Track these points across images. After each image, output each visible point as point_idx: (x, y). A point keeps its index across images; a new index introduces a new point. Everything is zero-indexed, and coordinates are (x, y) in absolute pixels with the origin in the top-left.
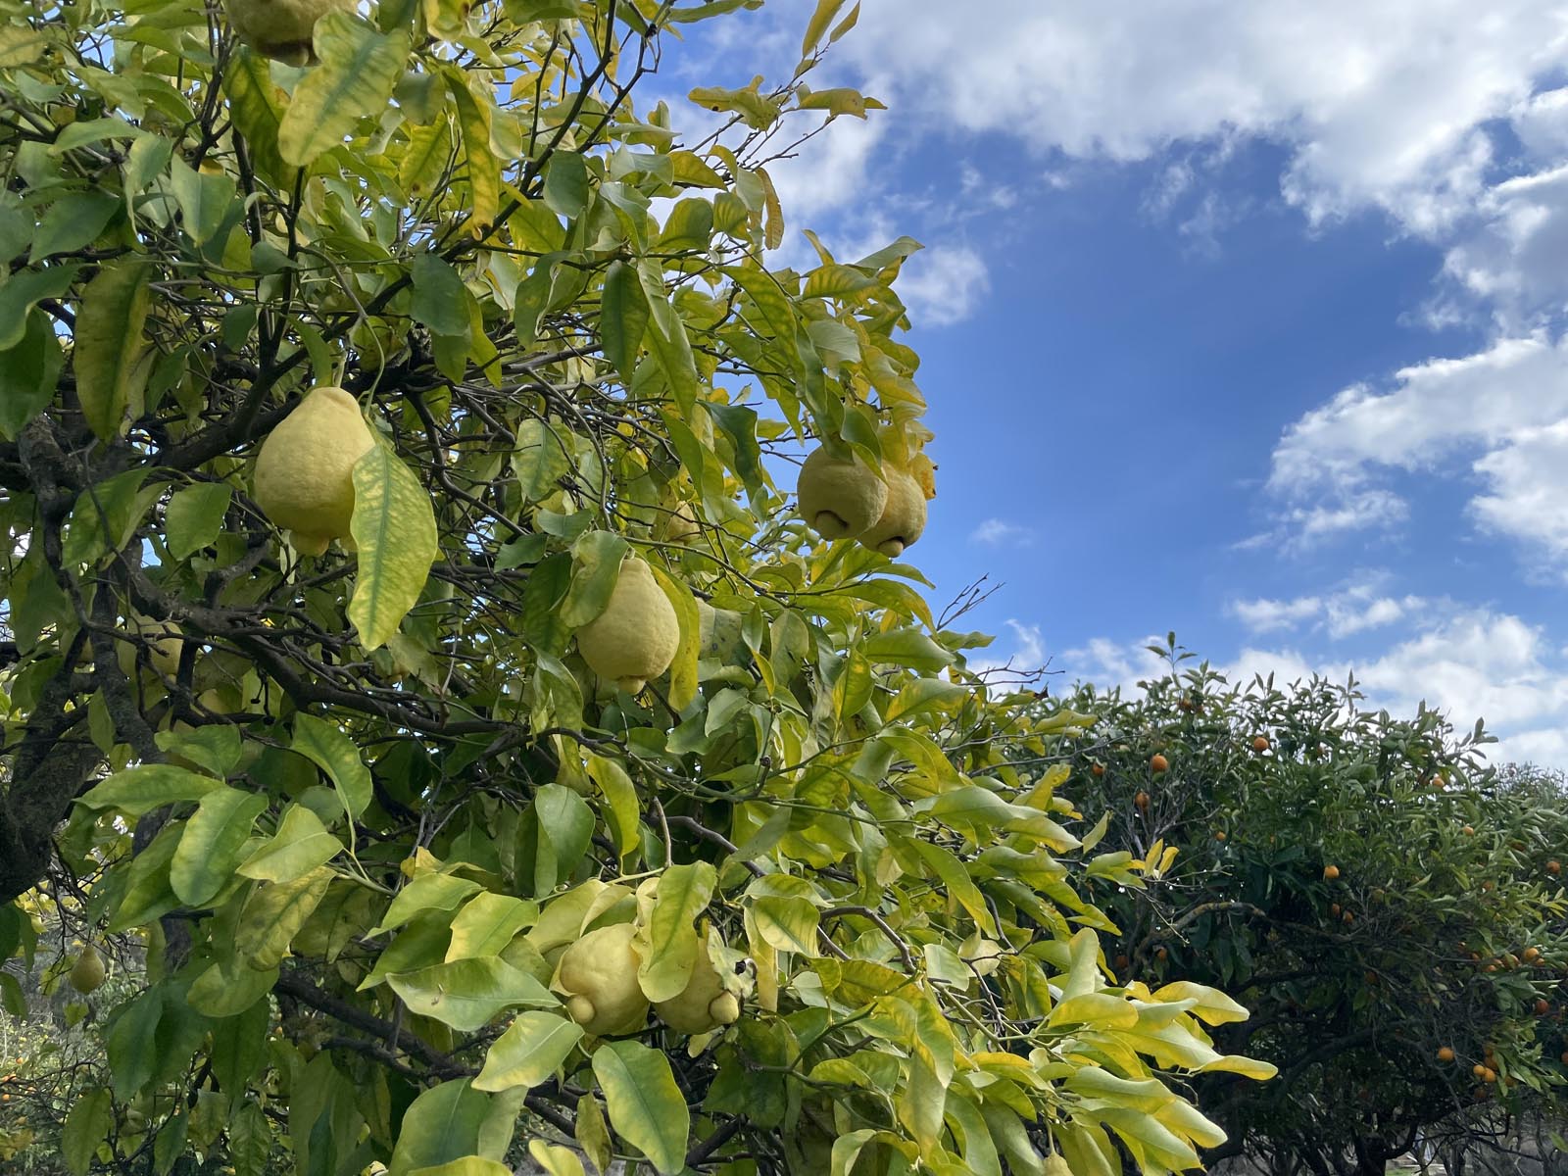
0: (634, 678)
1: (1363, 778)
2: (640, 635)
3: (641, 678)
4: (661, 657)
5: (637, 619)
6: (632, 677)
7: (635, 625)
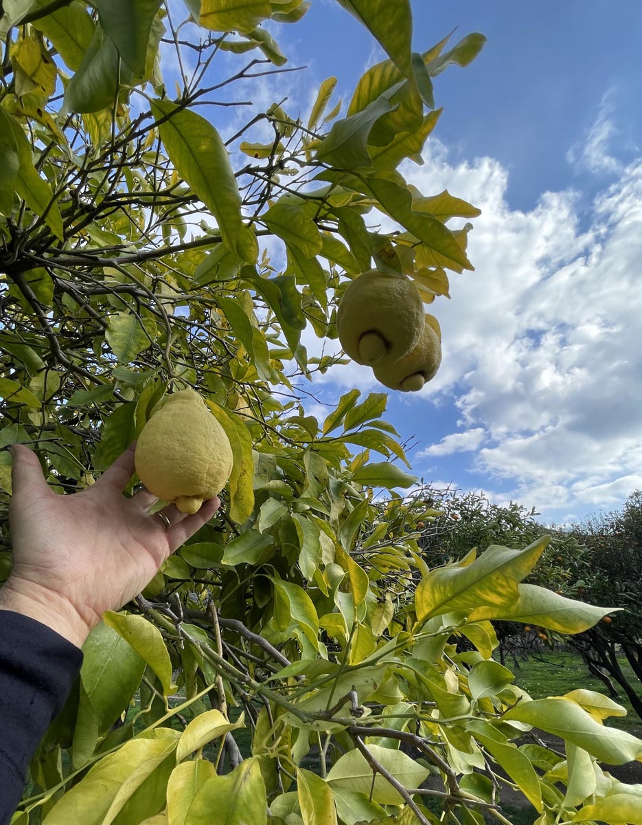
0: (189, 498)
1: (494, 528)
2: (189, 454)
3: (197, 497)
4: (214, 476)
5: (184, 438)
6: (187, 497)
7: (183, 444)
